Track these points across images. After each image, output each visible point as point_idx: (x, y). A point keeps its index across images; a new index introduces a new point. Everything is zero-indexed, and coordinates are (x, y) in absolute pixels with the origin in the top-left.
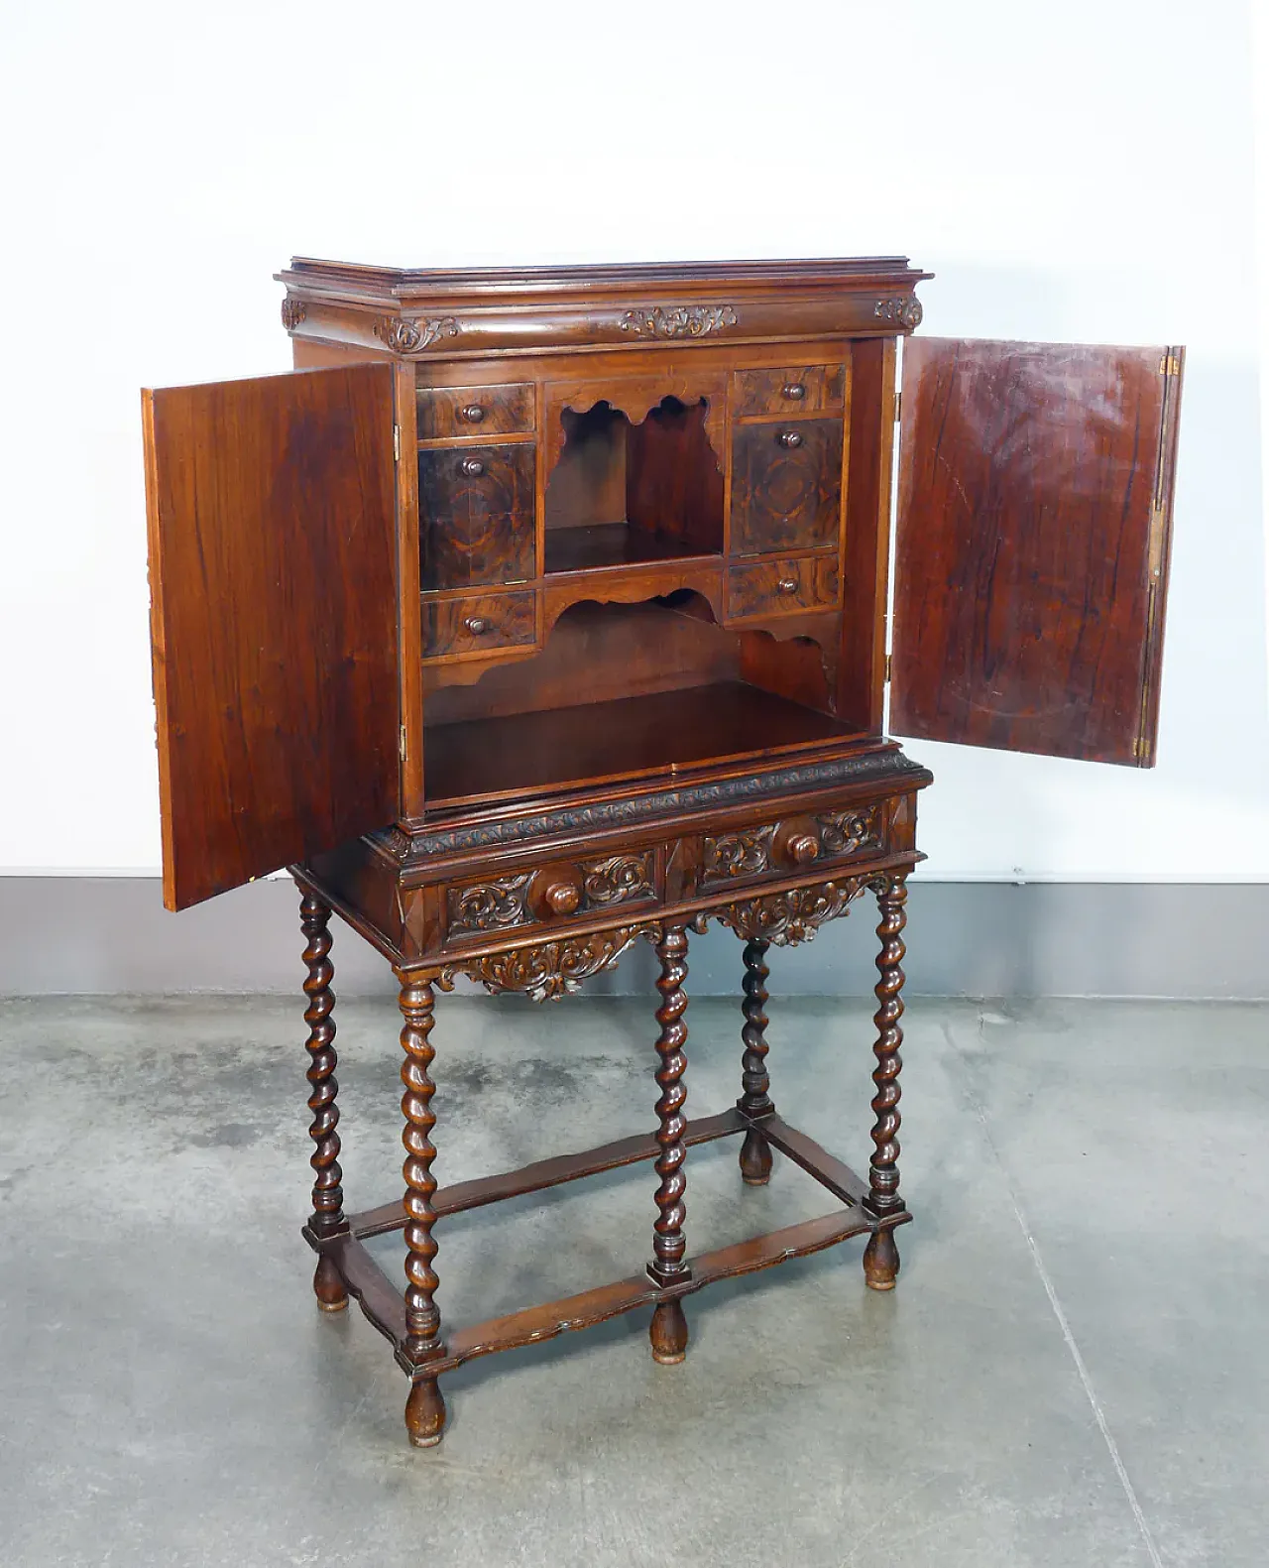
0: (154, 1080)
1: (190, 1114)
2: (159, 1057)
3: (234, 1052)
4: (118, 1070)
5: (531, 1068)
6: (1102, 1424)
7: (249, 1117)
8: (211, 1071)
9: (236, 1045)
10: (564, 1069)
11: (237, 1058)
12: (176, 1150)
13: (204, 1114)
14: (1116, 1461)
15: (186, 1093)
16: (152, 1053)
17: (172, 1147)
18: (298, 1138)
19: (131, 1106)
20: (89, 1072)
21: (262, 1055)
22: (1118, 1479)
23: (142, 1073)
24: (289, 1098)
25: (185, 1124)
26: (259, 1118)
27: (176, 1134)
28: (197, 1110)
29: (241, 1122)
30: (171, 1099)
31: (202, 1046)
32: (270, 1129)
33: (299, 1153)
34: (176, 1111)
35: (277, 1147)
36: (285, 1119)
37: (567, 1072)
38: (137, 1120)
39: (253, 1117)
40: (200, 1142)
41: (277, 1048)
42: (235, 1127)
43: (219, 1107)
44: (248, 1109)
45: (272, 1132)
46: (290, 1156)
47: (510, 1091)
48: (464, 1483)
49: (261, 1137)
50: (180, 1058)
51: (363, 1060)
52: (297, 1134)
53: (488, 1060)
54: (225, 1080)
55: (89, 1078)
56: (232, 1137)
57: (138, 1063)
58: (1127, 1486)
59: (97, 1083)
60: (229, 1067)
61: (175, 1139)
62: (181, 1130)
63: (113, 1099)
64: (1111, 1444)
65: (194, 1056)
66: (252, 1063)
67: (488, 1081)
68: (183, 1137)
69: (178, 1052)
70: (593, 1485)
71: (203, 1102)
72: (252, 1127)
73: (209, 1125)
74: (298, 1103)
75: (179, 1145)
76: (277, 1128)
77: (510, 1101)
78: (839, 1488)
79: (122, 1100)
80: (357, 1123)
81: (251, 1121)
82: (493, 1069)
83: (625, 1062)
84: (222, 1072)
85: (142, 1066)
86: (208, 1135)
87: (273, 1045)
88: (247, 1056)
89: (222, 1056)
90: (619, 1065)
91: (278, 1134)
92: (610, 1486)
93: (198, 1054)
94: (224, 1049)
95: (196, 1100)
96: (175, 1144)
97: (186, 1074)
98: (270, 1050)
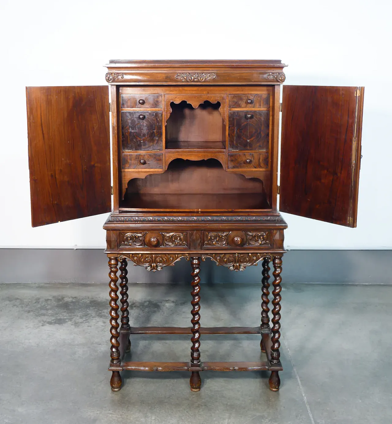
0: (39, 306)
1: (48, 316)
2: (41, 300)
3: (63, 298)
4: (28, 303)
5: (148, 303)
6: (306, 401)
8: (55, 303)
9: (64, 296)
10: (157, 303)
11: (63, 300)
12: (42, 326)
13: (52, 315)
14: (309, 412)
15: (47, 310)
16: (39, 299)
18: (78, 322)
19: (32, 313)
20: (20, 304)
21: (71, 299)
22: (309, 417)
23: (35, 304)
24: (77, 311)
25: (45, 318)
26: (68, 316)
27: (43, 321)
28: (50, 314)
29: (62, 318)
30: (43, 312)
31: (54, 297)
33: (78, 326)
34: (44, 315)
35: (72, 325)
36: (75, 317)
38: (32, 317)
39: (66, 316)
40: (50, 323)
41: (75, 297)
42: (60, 319)
43: (57, 314)
44: (65, 314)
45: (71, 320)
46: (76, 327)
47: (141, 309)
48: (116, 419)
49: (68, 322)
50: (47, 300)
52: (78, 321)
53: (136, 301)
54: (59, 306)
55: (20, 306)
56: (60, 322)
57: (34, 301)
58: (312, 419)
59: (22, 307)
60: (61, 303)
62: (45, 320)
63: (26, 311)
64: (308, 407)
65: (51, 300)
66: (67, 302)
67: (135, 306)
68: (45, 322)
69: (47, 298)
70: (155, 419)
71: (52, 312)
72: (66, 319)
73: (53, 318)
74: (79, 312)
75: (44, 324)
76: (73, 319)
77: (141, 312)
78: (227, 420)
79: (29, 312)
80: (96, 318)
81: (65, 317)
82: (137, 303)
83: (175, 301)
84: (59, 304)
85: (36, 302)
86: (53, 321)
88: (66, 299)
90: (173, 302)
91: (73, 321)
92: (159, 420)
93: (52, 299)
94: (60, 298)
95: (50, 312)
96: (42, 323)
97: (48, 304)
98: (73, 298)
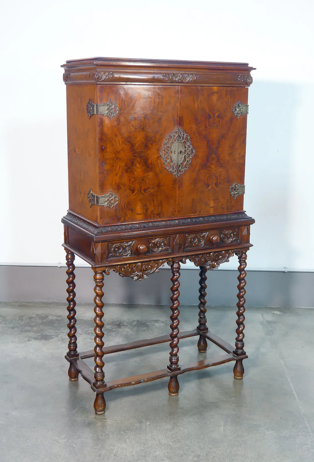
0: (23, 323)
1: (33, 332)
3: (47, 317)
4: (12, 321)
5: (136, 322)
6: (303, 413)
7: (50, 333)
8: (40, 321)
9: (48, 315)
10: (146, 323)
11: (48, 318)
12: (28, 341)
13: (37, 332)
15: (32, 326)
16: (23, 317)
17: (27, 340)
18: (65, 338)
19: (16, 329)
21: (55, 318)
23: (19, 321)
24: (63, 328)
25: (31, 334)
26: (53, 333)
27: (29, 337)
28: (35, 331)
29: (48, 334)
30: (27, 328)
31: (37, 315)
32: (57, 336)
33: (65, 342)
34: (29, 331)
35: (59, 341)
36: (61, 334)
37: (147, 324)
38: (17, 333)
39: (52, 333)
40: (36, 339)
42: (46, 336)
43: (42, 330)
44: (51, 331)
46: (62, 343)
47: (129, 328)
49: (54, 338)
50: (31, 318)
51: (85, 319)
53: (123, 320)
54: (43, 323)
55: (3, 322)
56: (45, 338)
57: (18, 319)
59: (6, 324)
60: (45, 320)
61: (28, 338)
63: (10, 328)
65: (35, 317)
66: (52, 320)
67: (123, 325)
68: (31, 337)
69: (30, 316)
71: (38, 329)
73: (38, 335)
74: (65, 330)
75: (30, 339)
77: (129, 330)
79: (13, 328)
81: (51, 334)
82: (125, 322)
83: (164, 321)
84: (43, 321)
85: (19, 320)
86: (38, 337)
87: (59, 315)
88: (50, 318)
89: (43, 318)
91: (59, 337)
93: (36, 317)
94: (44, 316)
95: (35, 328)
96: (28, 339)
97: (32, 322)
98: (58, 316)
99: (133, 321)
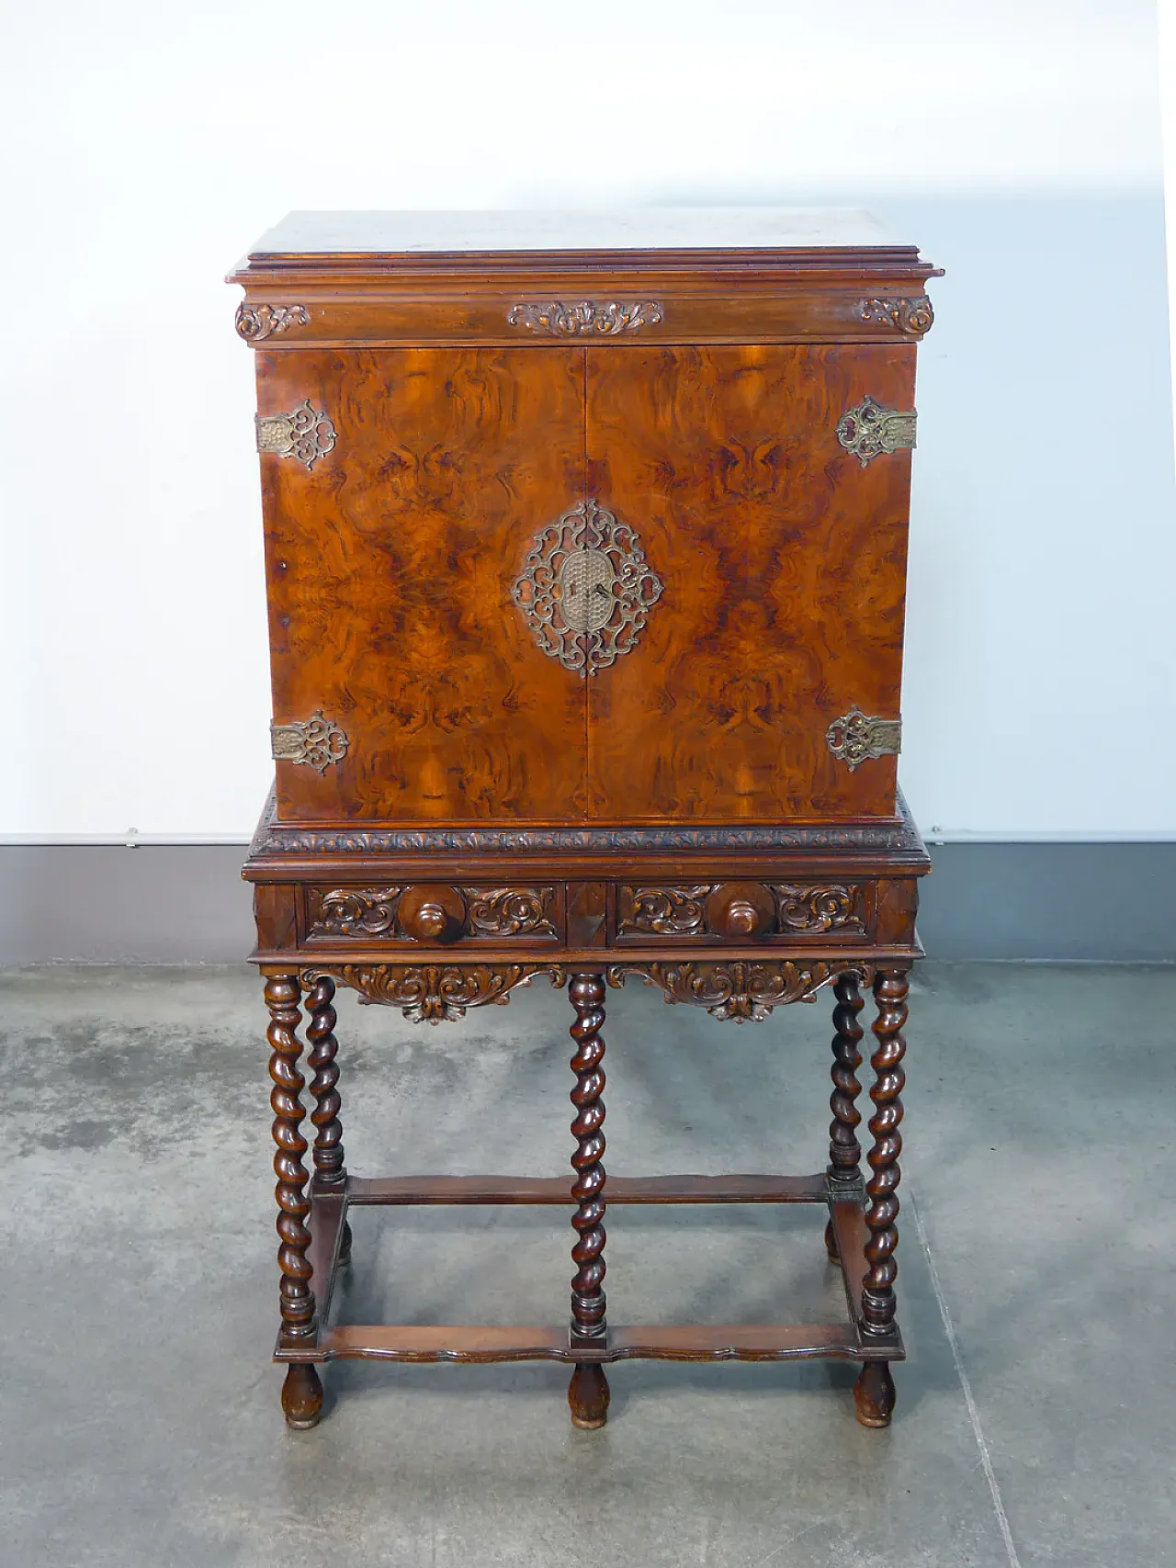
1: (41, 1110)
2: (11, 1042)
3: (92, 1034)
5: (409, 1051)
6: (987, 1469)
7: (104, 1113)
8: (64, 1057)
9: (94, 1025)
10: (445, 1052)
11: (94, 1042)
12: (24, 1154)
13: (56, 1109)
14: (998, 1508)
15: (37, 1084)
16: (2, 1037)
17: (19, 1150)
18: (154, 1138)
21: (121, 1039)
24: (149, 1088)
25: (35, 1122)
26: (114, 1114)
27: (26, 1135)
28: (48, 1105)
29: (95, 1118)
30: (22, 1093)
31: (58, 1029)
32: (125, 1127)
33: (155, 1155)
34: (25, 1107)
35: (132, 1149)
36: (141, 1115)
37: (447, 1056)
39: (108, 1112)
40: (51, 1143)
41: (139, 1029)
42: (89, 1125)
43: (73, 1102)
44: (104, 1103)
45: (128, 1130)
46: (146, 1159)
47: (385, 1078)
49: (116, 1137)
50: (33, 1044)
51: (230, 1043)
52: (154, 1133)
53: (364, 1043)
54: (79, 1069)
56: (87, 1136)
60: (85, 1053)
61: (22, 1140)
62: (31, 1129)
64: (995, 1491)
65: (49, 1040)
66: (110, 1049)
67: (363, 1067)
68: (30, 1137)
69: (32, 1036)
71: (57, 1096)
72: (107, 1124)
73: (62, 1122)
74: (157, 1095)
75: (28, 1147)
76: (133, 1126)
77: (384, 1091)
80: (220, 1119)
81: (106, 1118)
82: (369, 1052)
83: (510, 1043)
84: (78, 1060)
86: (60, 1135)
88: (104, 1039)
89: (78, 1039)
90: (504, 1046)
91: (134, 1133)
93: (53, 1038)
94: (80, 1031)
95: (48, 1093)
96: (22, 1145)
97: (39, 1062)
98: (131, 1032)
99: (400, 1046)
